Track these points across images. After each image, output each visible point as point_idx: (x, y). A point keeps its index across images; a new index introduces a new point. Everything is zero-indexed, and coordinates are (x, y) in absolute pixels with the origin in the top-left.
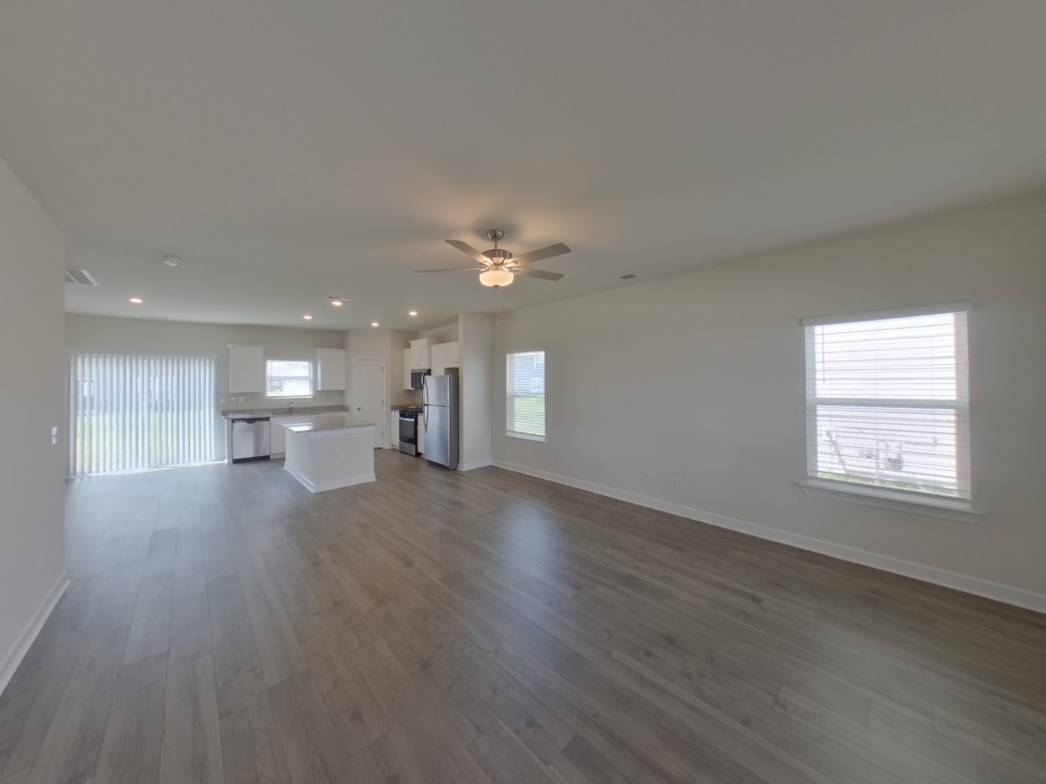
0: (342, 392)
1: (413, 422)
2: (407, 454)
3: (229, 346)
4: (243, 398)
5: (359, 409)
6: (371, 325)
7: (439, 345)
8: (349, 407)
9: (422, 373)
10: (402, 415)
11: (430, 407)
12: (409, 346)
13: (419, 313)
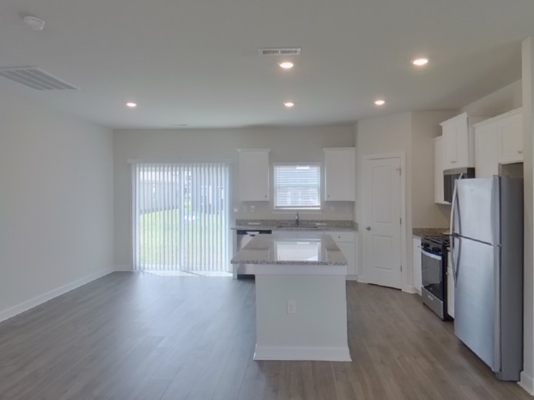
0: (352, 204)
1: (440, 261)
2: (432, 311)
3: (239, 150)
4: (254, 207)
5: (369, 229)
6: (375, 105)
7: (485, 122)
8: (357, 224)
9: (459, 175)
10: (426, 247)
11: (463, 239)
12: (439, 132)
13: (431, 58)
